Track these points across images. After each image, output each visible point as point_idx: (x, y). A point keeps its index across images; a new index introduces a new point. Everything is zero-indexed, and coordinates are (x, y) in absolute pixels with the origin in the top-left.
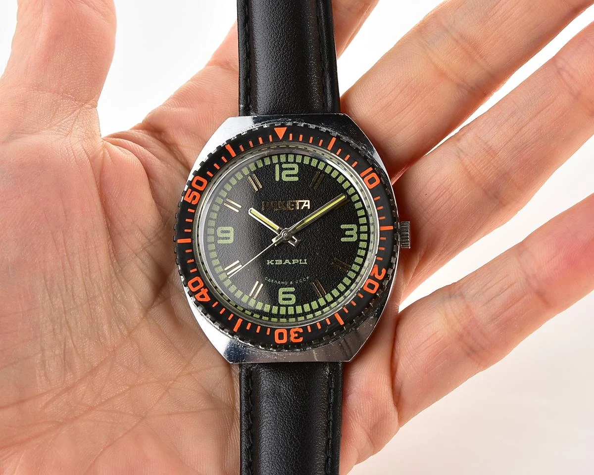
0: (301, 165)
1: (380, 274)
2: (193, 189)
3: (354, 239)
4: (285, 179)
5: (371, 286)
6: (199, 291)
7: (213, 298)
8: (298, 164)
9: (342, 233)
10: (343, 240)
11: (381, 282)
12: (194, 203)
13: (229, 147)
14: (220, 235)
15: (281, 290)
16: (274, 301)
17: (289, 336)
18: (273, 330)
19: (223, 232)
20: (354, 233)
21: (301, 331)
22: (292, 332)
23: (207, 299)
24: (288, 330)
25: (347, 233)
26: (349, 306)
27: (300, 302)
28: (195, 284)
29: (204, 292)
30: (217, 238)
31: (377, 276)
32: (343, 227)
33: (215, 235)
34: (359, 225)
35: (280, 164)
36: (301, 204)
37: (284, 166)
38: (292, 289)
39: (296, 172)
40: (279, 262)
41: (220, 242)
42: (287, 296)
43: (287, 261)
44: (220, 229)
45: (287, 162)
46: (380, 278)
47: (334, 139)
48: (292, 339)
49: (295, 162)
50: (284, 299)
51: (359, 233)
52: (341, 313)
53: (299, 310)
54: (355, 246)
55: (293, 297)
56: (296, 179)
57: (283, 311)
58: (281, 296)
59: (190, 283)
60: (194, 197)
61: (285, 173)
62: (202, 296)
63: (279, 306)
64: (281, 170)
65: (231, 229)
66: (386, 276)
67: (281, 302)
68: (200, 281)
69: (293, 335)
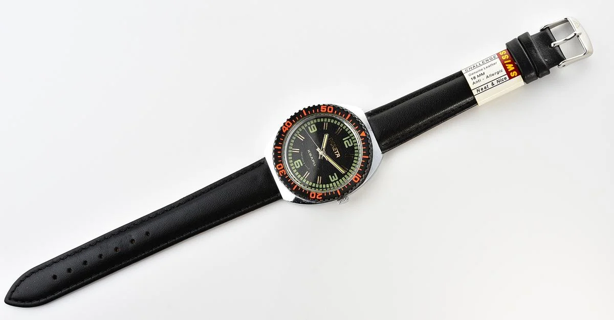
0: (353, 146)
1: (319, 197)
2: (327, 108)
3: (332, 181)
4: (345, 142)
5: (313, 195)
6: (286, 127)
7: (285, 134)
8: (353, 145)
9: (332, 175)
10: (330, 176)
11: (316, 198)
12: (322, 111)
13: (349, 115)
14: (312, 126)
15: (300, 160)
16: (294, 160)
17: (281, 170)
18: (281, 163)
19: (314, 127)
20: (334, 179)
21: (285, 174)
22: (283, 170)
23: (284, 131)
24: (283, 169)
25: (333, 177)
26: (302, 189)
27: (298, 170)
28: (288, 124)
29: (287, 129)
30: (310, 126)
31: (318, 196)
32: (335, 174)
33: (311, 124)
34: (338, 180)
35: (350, 138)
36: (337, 153)
37: (350, 140)
38: (302, 165)
39: (350, 145)
40: (310, 155)
41: (309, 128)
42: (298, 164)
43: (312, 158)
44: (314, 125)
45: (352, 140)
46: (318, 198)
47: (367, 157)
48: (280, 171)
49: (353, 143)
50: (297, 163)
51: (335, 181)
52: (298, 187)
53: (295, 171)
54: (329, 182)
55: (299, 166)
56: (347, 147)
57: (292, 165)
58: (297, 161)
59: (288, 122)
60: (324, 110)
61: (347, 141)
62: (285, 129)
63: (293, 163)
64: (348, 139)
65: (316, 130)
66: (319, 200)
67: (295, 163)
68: (291, 125)
69: (282, 171)
